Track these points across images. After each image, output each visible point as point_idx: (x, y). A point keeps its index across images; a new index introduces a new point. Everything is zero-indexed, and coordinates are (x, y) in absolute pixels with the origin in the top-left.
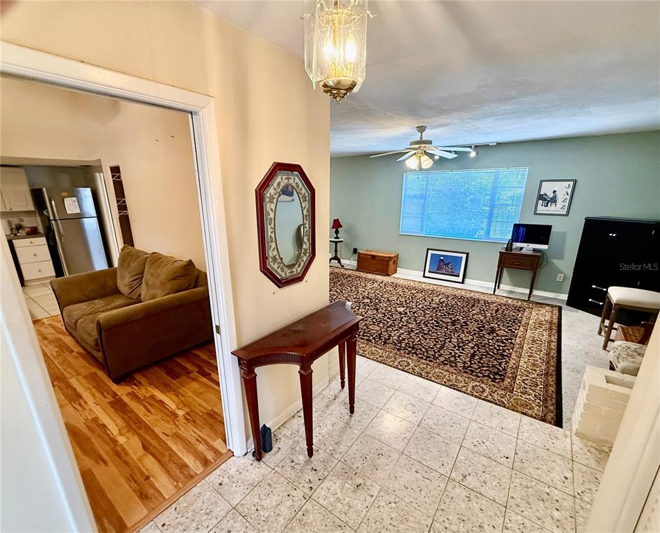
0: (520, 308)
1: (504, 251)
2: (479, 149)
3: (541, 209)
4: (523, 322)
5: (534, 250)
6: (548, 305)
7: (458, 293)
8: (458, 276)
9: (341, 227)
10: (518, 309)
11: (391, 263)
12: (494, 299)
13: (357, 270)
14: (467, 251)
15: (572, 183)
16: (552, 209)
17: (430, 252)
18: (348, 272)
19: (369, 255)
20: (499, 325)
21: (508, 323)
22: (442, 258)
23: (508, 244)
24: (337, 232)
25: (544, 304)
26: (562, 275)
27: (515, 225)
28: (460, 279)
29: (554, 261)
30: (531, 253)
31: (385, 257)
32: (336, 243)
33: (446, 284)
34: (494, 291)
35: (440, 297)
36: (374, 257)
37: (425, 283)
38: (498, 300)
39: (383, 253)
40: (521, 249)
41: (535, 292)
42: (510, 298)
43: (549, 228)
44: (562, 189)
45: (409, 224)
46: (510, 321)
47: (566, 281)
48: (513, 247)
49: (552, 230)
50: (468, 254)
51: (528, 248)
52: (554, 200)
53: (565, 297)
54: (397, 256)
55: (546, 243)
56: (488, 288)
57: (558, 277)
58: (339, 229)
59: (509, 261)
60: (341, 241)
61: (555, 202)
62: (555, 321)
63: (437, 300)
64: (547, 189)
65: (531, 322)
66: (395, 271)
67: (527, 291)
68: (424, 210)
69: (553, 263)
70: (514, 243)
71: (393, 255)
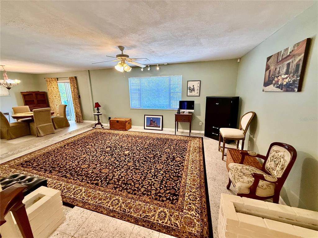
0: (186, 141)
1: (177, 114)
2: (160, 66)
3: (189, 94)
4: (188, 150)
5: (189, 112)
6: (197, 137)
7: (159, 136)
8: (160, 127)
9: (100, 106)
10: (186, 142)
11: (127, 124)
12: (175, 137)
13: (110, 129)
14: (162, 115)
15: (199, 82)
16: (193, 93)
17: (146, 116)
18: (105, 131)
19: (115, 121)
20: (177, 154)
21: (181, 152)
22: (151, 119)
23: (178, 110)
24: (98, 109)
25: (196, 137)
26: (201, 123)
27: (180, 101)
28: (160, 128)
29: (197, 116)
30: (188, 114)
31: (123, 121)
32: (98, 115)
33: (154, 132)
34: (175, 133)
35: (150, 140)
36: (118, 121)
37: (144, 132)
38: (177, 138)
39: (122, 119)
40: (184, 112)
41: (192, 131)
42: (182, 136)
43: (193, 102)
44: (196, 85)
45: (135, 103)
46: (182, 150)
47: (203, 125)
48: (181, 112)
49: (195, 103)
50: (162, 116)
51: (186, 112)
52: (193, 90)
53: (203, 132)
54: (131, 120)
55: (193, 109)
56: (173, 131)
57: (200, 124)
58: (99, 108)
59: (179, 118)
60: (101, 114)
61: (194, 90)
62: (201, 146)
63: (148, 142)
64: (190, 84)
65: (191, 149)
66: (131, 128)
67: (189, 131)
68: (140, 96)
69: (197, 118)
70: (181, 110)
71: (128, 120)
